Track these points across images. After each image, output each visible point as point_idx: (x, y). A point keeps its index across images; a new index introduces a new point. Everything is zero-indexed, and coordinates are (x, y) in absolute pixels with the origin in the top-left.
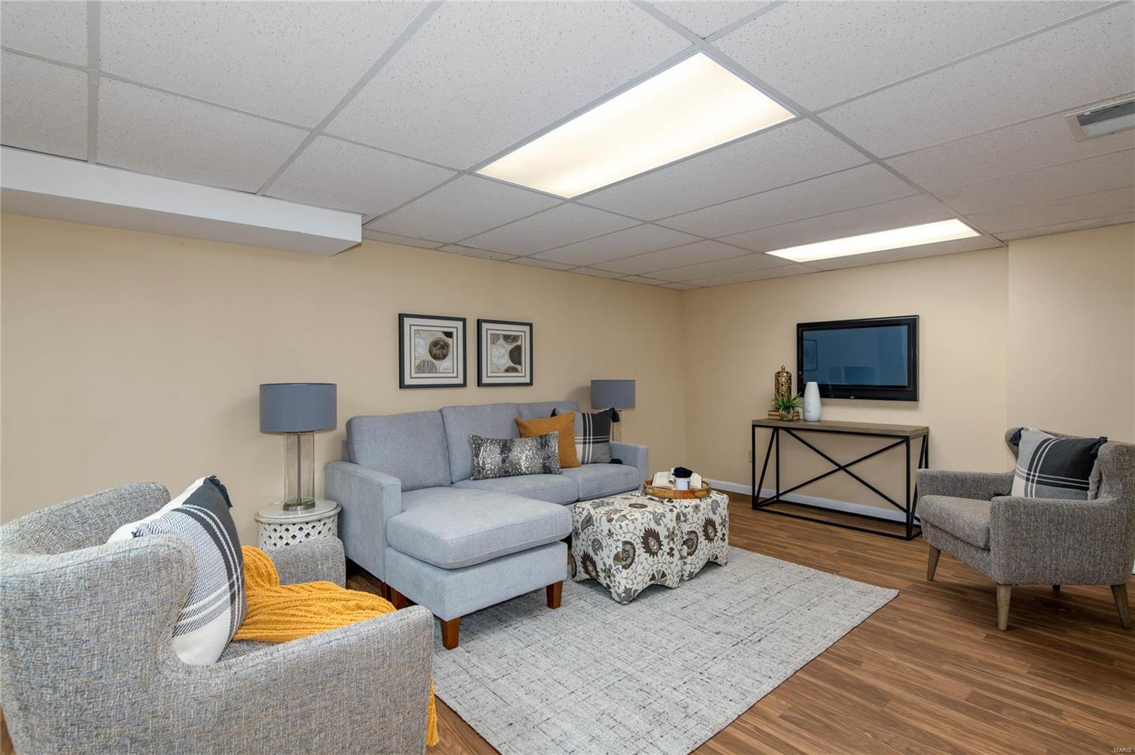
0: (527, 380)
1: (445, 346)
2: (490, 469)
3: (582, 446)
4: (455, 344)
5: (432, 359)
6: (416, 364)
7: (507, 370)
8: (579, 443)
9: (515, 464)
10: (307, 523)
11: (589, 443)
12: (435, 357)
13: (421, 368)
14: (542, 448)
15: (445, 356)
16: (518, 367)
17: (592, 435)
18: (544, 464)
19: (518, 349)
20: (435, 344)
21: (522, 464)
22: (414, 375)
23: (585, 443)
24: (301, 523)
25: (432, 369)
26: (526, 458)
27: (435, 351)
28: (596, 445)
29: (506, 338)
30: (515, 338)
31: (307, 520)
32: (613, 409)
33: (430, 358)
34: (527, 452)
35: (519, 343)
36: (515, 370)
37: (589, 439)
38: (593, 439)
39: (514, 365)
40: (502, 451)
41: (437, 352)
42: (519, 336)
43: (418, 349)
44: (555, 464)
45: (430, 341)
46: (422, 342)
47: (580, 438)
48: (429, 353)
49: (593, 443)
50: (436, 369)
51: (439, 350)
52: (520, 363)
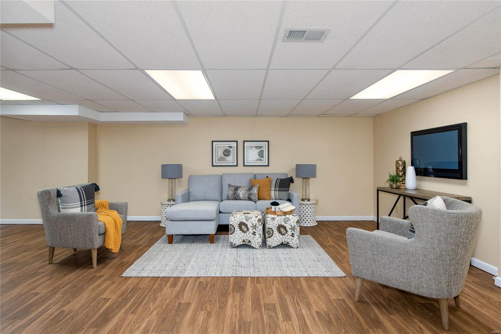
0: (267, 164)
1: (229, 151)
2: (230, 196)
3: (274, 192)
4: (233, 151)
5: (224, 156)
6: (218, 158)
7: (257, 160)
8: (273, 190)
9: (238, 195)
10: (169, 205)
11: (277, 191)
12: (225, 155)
13: (220, 159)
14: (249, 190)
15: (229, 155)
16: (262, 159)
17: (278, 187)
18: (249, 197)
19: (262, 151)
20: (225, 151)
21: (241, 196)
22: (217, 162)
23: (275, 191)
24: (167, 205)
25: (224, 160)
26: (242, 193)
27: (225, 153)
28: (279, 192)
29: (256, 147)
30: (261, 147)
31: (168, 204)
32: (292, 177)
33: (223, 156)
34: (243, 192)
35: (262, 149)
36: (261, 160)
37: (277, 189)
38: (278, 189)
39: (260, 158)
40: (234, 190)
41: (226, 154)
42: (262, 146)
43: (219, 153)
44: (255, 197)
45: (223, 150)
46: (220, 150)
47: (273, 188)
48: (223, 154)
49: (278, 191)
50: (226, 160)
51: (227, 153)
52: (263, 157)
